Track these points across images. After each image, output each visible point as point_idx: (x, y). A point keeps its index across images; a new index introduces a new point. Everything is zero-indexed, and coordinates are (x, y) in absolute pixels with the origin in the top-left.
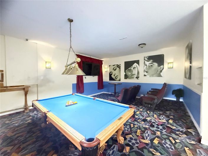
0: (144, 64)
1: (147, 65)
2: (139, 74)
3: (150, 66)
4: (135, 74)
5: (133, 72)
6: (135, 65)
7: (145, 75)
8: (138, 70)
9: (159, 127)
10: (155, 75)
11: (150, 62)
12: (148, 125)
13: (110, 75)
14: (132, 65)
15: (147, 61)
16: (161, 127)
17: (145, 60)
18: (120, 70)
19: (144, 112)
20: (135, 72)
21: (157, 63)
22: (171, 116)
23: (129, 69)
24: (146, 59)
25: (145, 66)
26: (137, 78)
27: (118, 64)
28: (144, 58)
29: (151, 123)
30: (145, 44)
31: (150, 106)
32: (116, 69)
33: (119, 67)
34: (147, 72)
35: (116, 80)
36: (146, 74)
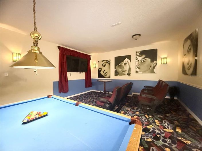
0: (136, 59)
1: (139, 60)
2: (130, 70)
3: (142, 61)
4: (126, 71)
5: (124, 68)
6: (126, 60)
7: (137, 72)
8: (129, 66)
9: (166, 140)
10: (147, 72)
11: (142, 57)
12: (151, 137)
13: (99, 71)
14: (123, 61)
15: (139, 56)
16: (169, 141)
17: (136, 55)
18: (110, 66)
19: (142, 116)
20: (126, 68)
21: (150, 58)
22: (175, 120)
23: (119, 65)
24: (138, 54)
25: (137, 62)
26: (129, 74)
27: (108, 60)
28: (136, 53)
29: (155, 135)
30: (139, 35)
31: (148, 109)
32: (106, 65)
33: (108, 63)
34: (139, 68)
35: (106, 77)
36: (138, 70)
